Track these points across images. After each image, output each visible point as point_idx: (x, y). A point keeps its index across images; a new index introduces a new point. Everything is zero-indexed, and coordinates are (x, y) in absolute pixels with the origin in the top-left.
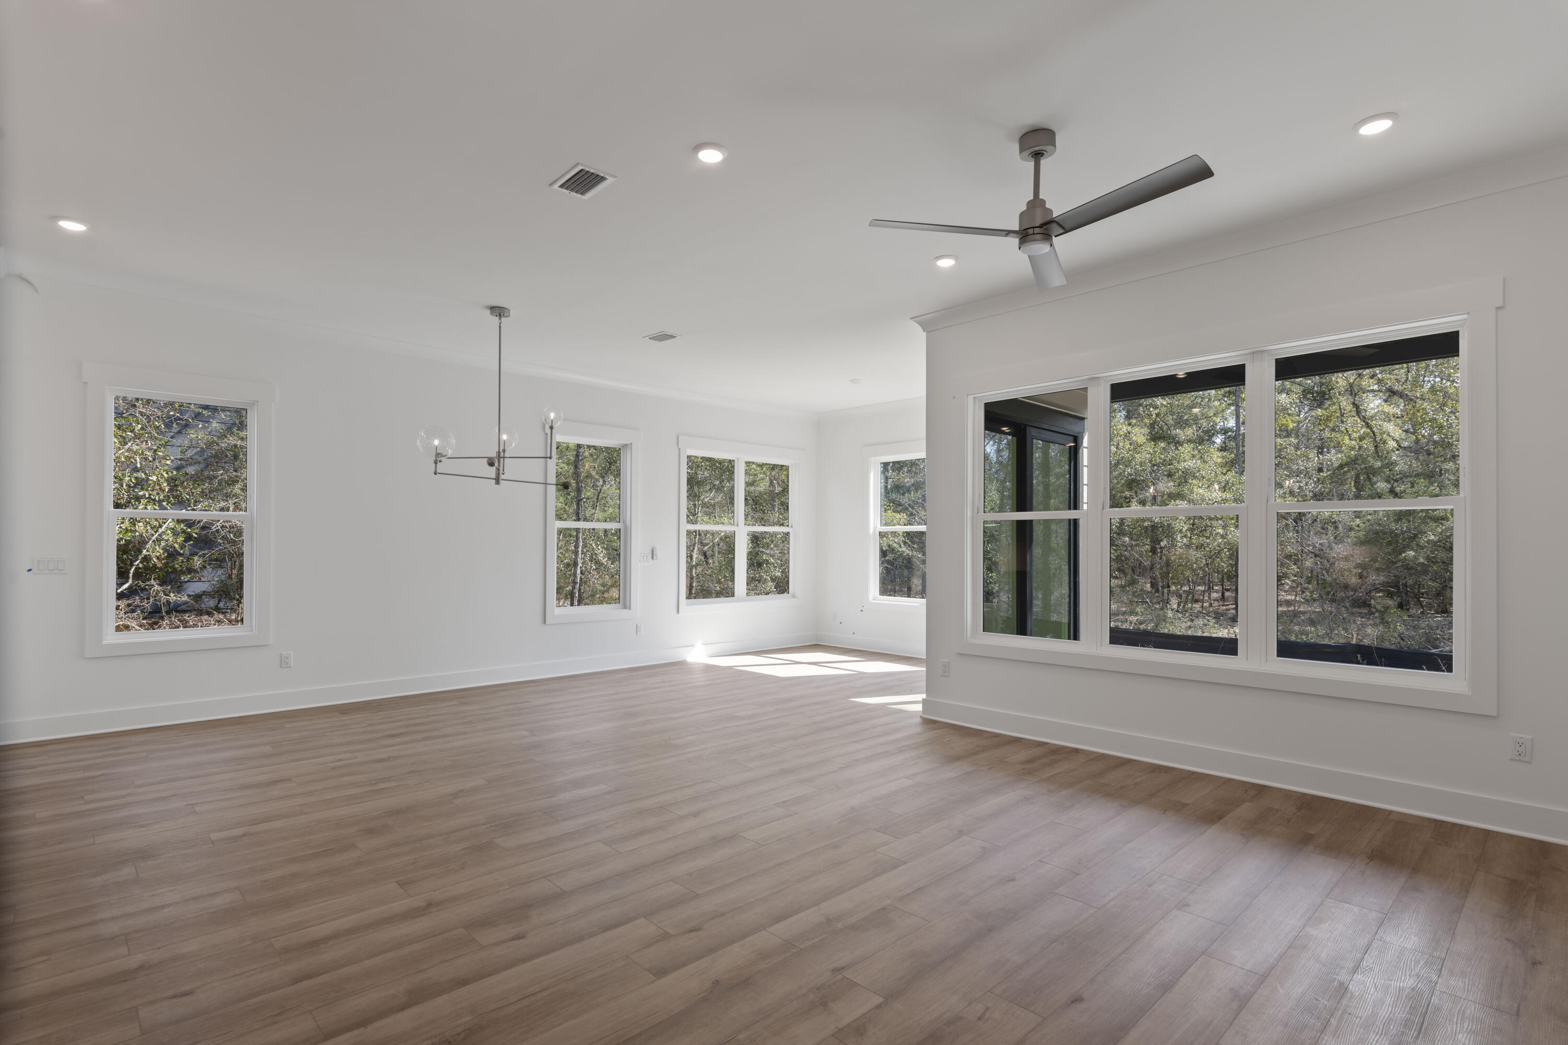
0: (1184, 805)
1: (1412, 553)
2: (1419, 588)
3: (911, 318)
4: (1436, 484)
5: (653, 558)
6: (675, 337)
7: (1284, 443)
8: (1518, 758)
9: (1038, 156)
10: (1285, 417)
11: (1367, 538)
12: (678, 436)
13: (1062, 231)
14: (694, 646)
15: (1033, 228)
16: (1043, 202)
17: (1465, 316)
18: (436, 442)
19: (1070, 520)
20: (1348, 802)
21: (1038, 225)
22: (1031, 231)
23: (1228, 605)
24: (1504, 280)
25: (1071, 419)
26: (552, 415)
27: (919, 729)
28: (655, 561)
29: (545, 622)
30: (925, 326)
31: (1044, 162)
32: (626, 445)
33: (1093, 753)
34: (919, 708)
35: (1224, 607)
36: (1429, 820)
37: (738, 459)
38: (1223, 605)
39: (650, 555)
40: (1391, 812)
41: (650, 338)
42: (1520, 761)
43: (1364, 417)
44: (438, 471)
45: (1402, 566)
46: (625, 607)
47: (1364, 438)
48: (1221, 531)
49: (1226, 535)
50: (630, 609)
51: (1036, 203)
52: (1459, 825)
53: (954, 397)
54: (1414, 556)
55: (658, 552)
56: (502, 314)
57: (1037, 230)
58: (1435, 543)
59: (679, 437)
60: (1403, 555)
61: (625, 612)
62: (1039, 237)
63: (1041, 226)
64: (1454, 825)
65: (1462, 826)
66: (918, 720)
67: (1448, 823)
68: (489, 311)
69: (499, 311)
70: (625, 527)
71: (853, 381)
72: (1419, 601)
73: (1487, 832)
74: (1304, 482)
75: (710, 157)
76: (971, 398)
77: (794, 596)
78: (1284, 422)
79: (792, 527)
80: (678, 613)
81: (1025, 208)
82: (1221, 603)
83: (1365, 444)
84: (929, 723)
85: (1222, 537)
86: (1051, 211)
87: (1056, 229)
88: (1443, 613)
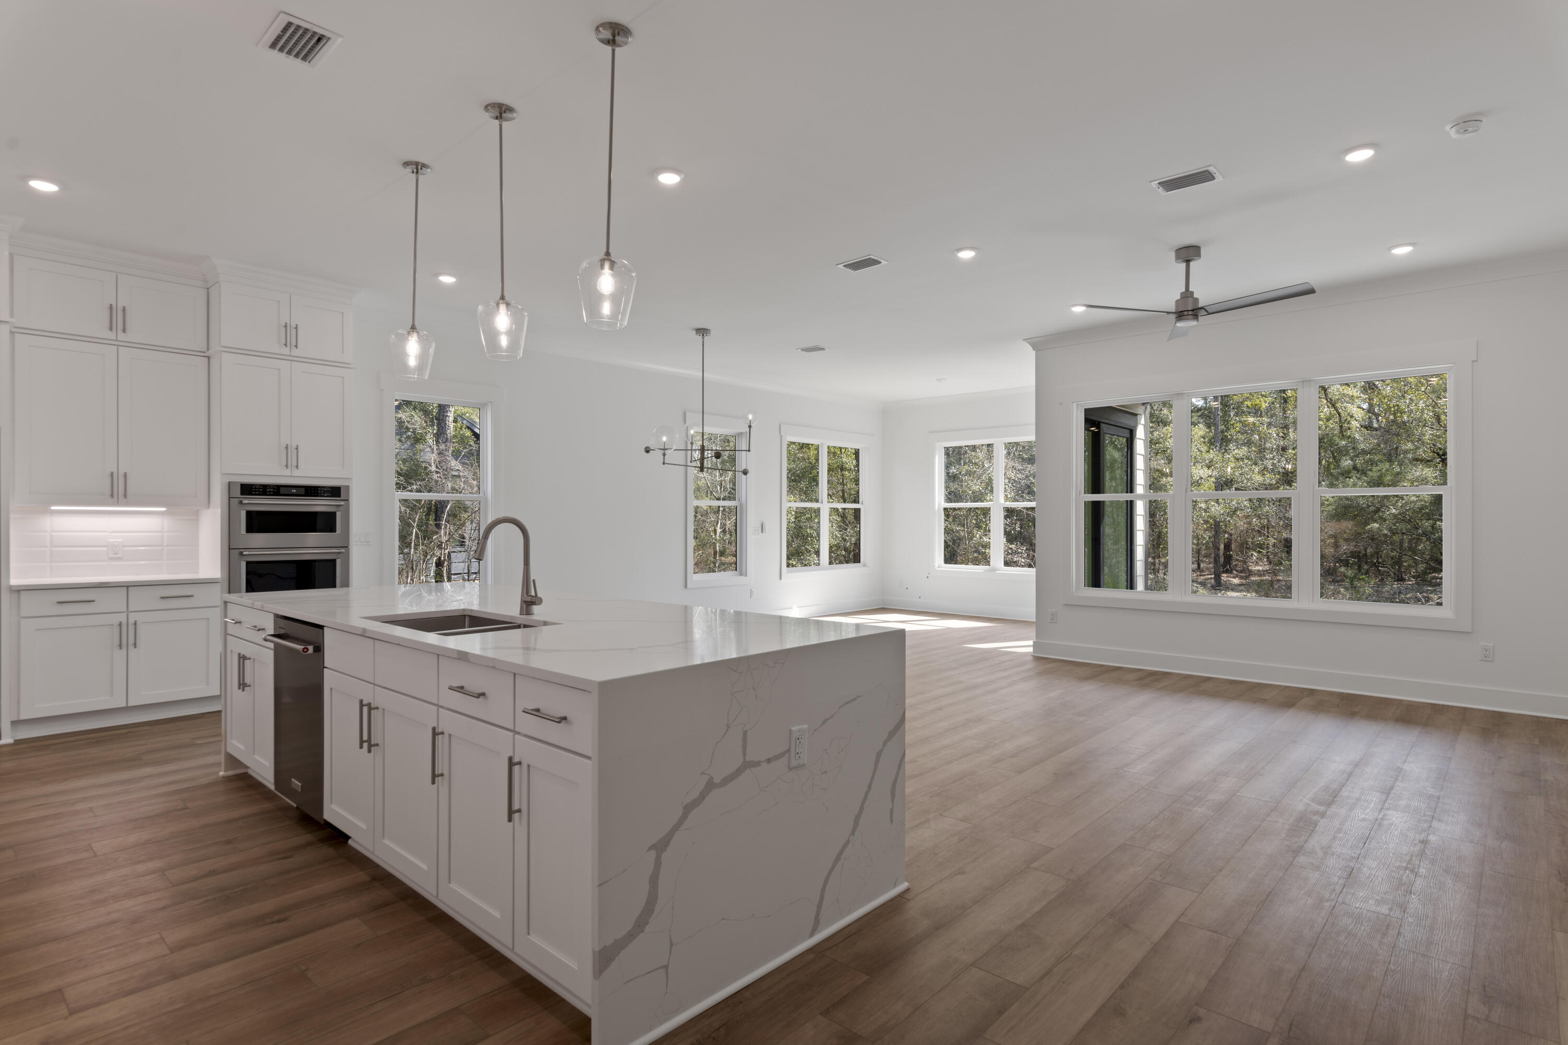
0: (1266, 700)
1: (1376, 525)
2: (1378, 558)
3: (1024, 340)
4: (1397, 463)
5: (762, 532)
6: (824, 349)
7: (1258, 422)
8: (1484, 659)
9: (1188, 262)
10: (1259, 398)
11: (1337, 512)
12: (780, 426)
13: (1206, 314)
14: (791, 608)
15: (1188, 311)
16: (1192, 293)
17: (1452, 365)
18: (664, 439)
19: (1127, 501)
20: (1372, 696)
21: (1190, 309)
22: (1186, 313)
23: (1205, 575)
24: (1477, 342)
25: (1129, 416)
26: (750, 417)
27: (1030, 666)
28: (764, 534)
29: (686, 587)
30: (1035, 346)
31: (1192, 264)
32: (741, 433)
33: (1181, 674)
34: (1031, 650)
35: (1202, 577)
36: (1427, 703)
37: (822, 444)
38: (1201, 575)
39: (760, 529)
40: (1402, 700)
41: (802, 350)
42: (1486, 661)
43: (1331, 399)
44: (666, 462)
45: (1368, 537)
46: (741, 575)
47: (1330, 418)
48: (1203, 505)
49: (1208, 508)
50: (746, 576)
51: (1187, 294)
52: (1446, 705)
53: (1062, 404)
54: (1379, 528)
55: (767, 527)
56: (705, 334)
57: (1190, 313)
58: (1395, 516)
59: (782, 425)
60: (1369, 527)
61: (742, 578)
62: (1191, 317)
63: (1193, 310)
64: (1443, 706)
65: (1449, 706)
66: (1030, 658)
67: (1439, 705)
68: (695, 332)
69: (702, 332)
70: (741, 505)
71: (938, 380)
72: (1378, 569)
73: (1465, 709)
74: (1277, 460)
75: (966, 255)
76: (1075, 404)
77: (864, 565)
78: (1258, 402)
79: (862, 504)
80: (781, 579)
81: (1179, 297)
82: (1199, 573)
83: (1331, 424)
84: (1037, 659)
85: (1205, 511)
86: (1197, 300)
87: (1203, 312)
88: (1400, 581)
